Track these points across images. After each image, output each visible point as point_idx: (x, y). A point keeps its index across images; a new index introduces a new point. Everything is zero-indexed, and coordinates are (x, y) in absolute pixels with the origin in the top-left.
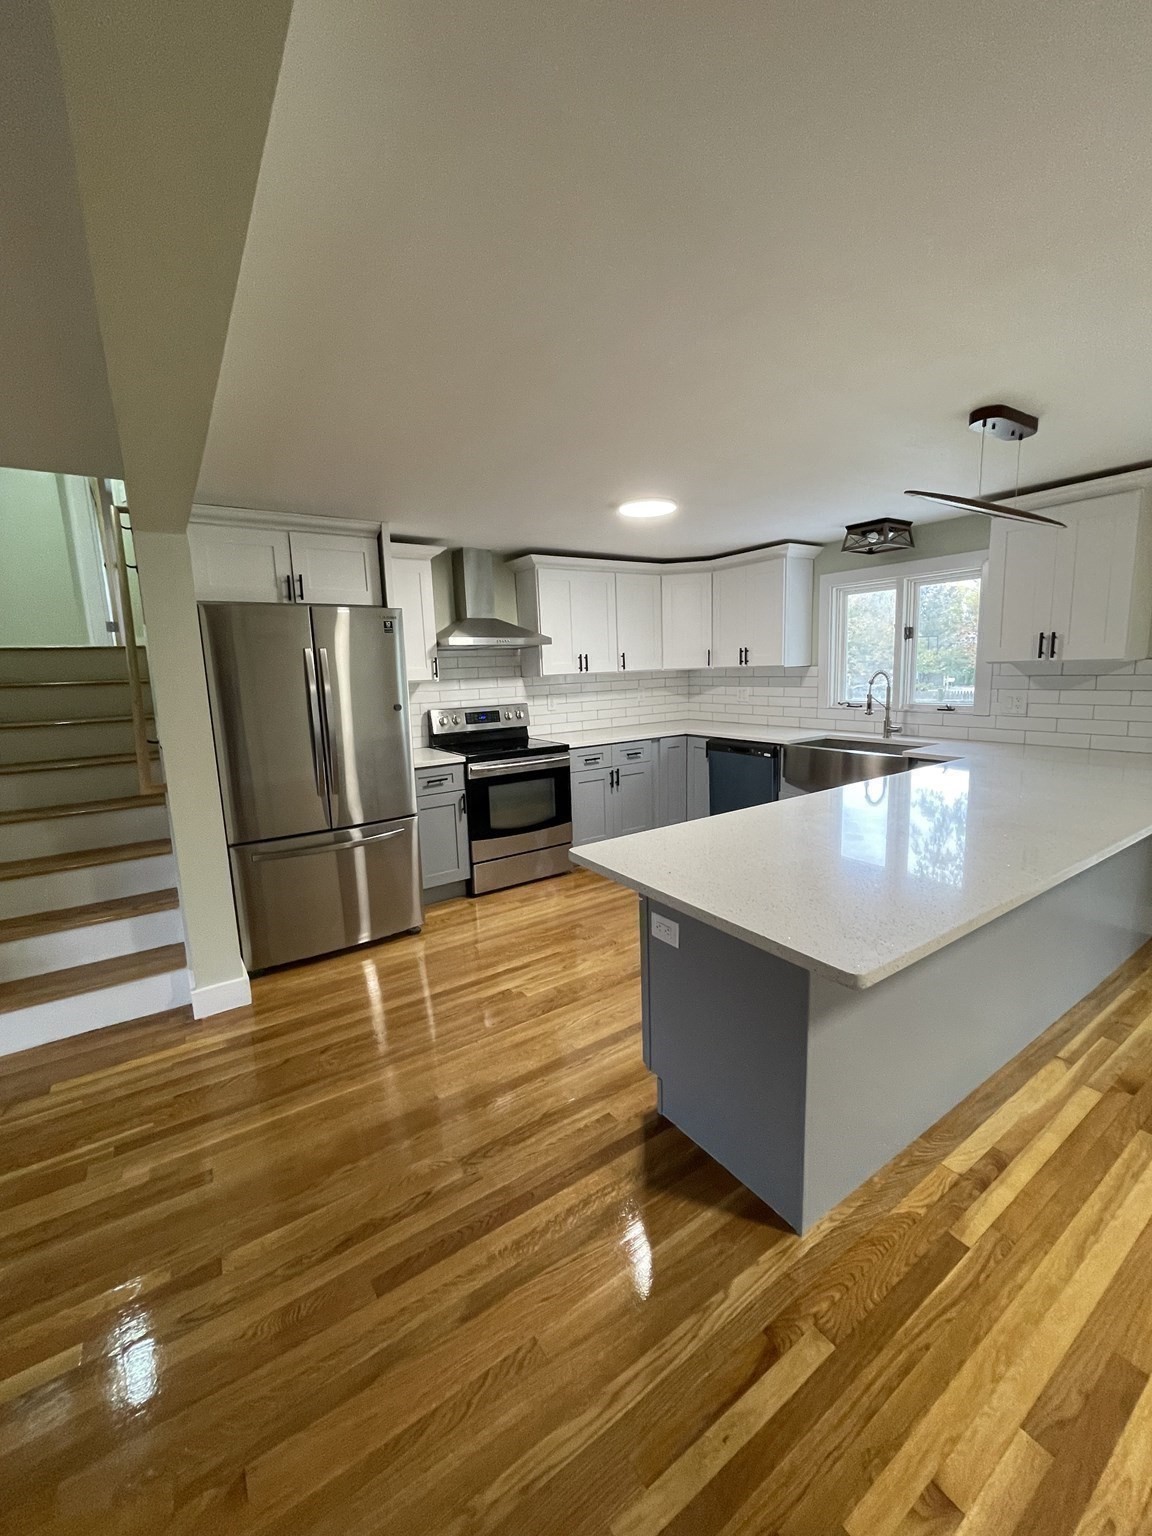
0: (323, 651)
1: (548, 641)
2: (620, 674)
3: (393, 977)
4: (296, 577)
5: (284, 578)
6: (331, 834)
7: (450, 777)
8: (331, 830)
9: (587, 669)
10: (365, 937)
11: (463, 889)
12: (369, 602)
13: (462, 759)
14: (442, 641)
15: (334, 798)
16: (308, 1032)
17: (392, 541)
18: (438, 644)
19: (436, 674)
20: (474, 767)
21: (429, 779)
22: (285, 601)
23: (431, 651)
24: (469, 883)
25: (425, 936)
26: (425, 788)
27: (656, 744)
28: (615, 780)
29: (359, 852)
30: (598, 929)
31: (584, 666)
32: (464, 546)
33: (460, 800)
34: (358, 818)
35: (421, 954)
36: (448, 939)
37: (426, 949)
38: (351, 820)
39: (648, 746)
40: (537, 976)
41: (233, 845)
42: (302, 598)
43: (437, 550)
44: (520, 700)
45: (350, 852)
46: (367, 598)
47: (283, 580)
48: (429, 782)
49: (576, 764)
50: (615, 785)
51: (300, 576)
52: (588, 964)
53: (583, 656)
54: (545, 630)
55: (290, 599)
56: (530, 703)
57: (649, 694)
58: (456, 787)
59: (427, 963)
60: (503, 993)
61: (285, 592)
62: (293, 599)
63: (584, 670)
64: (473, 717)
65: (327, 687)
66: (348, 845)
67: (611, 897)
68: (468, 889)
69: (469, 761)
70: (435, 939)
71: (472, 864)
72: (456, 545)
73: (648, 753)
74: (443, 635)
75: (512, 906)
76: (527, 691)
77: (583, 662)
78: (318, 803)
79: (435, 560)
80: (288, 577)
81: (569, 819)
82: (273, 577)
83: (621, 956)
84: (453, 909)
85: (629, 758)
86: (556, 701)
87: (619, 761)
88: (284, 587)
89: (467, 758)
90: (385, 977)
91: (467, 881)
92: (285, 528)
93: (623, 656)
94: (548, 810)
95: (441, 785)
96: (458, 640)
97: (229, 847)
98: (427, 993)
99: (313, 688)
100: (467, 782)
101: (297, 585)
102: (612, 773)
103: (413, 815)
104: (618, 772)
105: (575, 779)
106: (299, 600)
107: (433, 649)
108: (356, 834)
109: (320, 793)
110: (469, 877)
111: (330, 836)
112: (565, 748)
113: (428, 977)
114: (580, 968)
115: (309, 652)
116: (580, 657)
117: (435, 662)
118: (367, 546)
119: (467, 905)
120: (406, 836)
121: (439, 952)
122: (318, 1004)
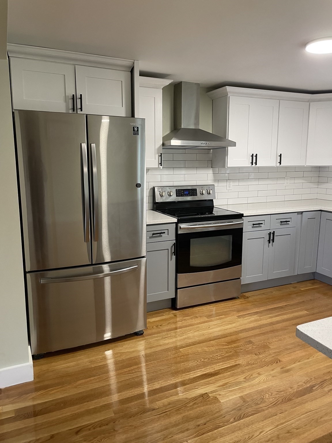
0: (93, 145)
1: (234, 144)
2: (277, 167)
3: (125, 370)
4: (79, 96)
5: (71, 96)
6: (92, 267)
7: (166, 231)
8: (92, 265)
9: (256, 163)
10: (108, 336)
11: (170, 304)
12: (123, 115)
13: (175, 220)
14: (166, 143)
15: (95, 244)
16: (67, 412)
17: (140, 75)
18: (163, 144)
19: (161, 164)
20: (183, 226)
21: (153, 232)
22: (71, 111)
23: (158, 149)
24: (174, 301)
25: (146, 337)
26: (150, 238)
27: (300, 216)
28: (271, 238)
29: (107, 281)
30: (265, 347)
31: (254, 161)
32: (183, 81)
33: (172, 247)
34: (107, 257)
35: (143, 353)
36: (162, 342)
37: (146, 349)
38: (103, 259)
39: (294, 216)
40: (226, 384)
41: (29, 272)
42: (81, 111)
43: (167, 82)
44: (210, 182)
45: (102, 280)
46: (122, 112)
47: (70, 98)
48: (153, 234)
49: (247, 228)
50: (271, 241)
51: (81, 95)
52: (262, 378)
53: (255, 155)
54: (231, 137)
55: (74, 111)
56: (216, 184)
57: (292, 181)
58: (170, 239)
59: (146, 361)
60: (202, 395)
61: (71, 106)
62: (75, 111)
63: (254, 164)
64: (180, 192)
65: (95, 170)
66: (101, 275)
67: (270, 321)
68: (173, 304)
69: (179, 221)
70: (152, 340)
71: (177, 289)
72: (178, 80)
73: (295, 220)
74: (166, 139)
75: (202, 320)
76: (214, 177)
77: (254, 158)
78: (84, 247)
79: (165, 89)
80: (73, 95)
81: (240, 262)
82: (64, 95)
83: (287, 374)
84: (164, 317)
85: (281, 225)
86: (232, 184)
87: (274, 225)
88: (71, 102)
89: (178, 220)
90: (120, 369)
91: (172, 299)
92: (72, 62)
93: (280, 156)
94: (226, 255)
95: (161, 236)
96: (175, 142)
97: (25, 273)
98: (146, 389)
99: (86, 170)
100: (177, 235)
101: (79, 101)
102: (270, 234)
103: (143, 257)
104: (274, 233)
105: (245, 236)
106: (79, 112)
107: (159, 147)
108: (106, 268)
109: (86, 240)
110: (174, 297)
111: (90, 269)
112: (240, 216)
113: (148, 373)
114: (257, 381)
115: (84, 146)
116: (252, 156)
117: (161, 156)
118: (123, 77)
119: (172, 315)
120: (137, 271)
121: (155, 352)
122: (76, 387)
